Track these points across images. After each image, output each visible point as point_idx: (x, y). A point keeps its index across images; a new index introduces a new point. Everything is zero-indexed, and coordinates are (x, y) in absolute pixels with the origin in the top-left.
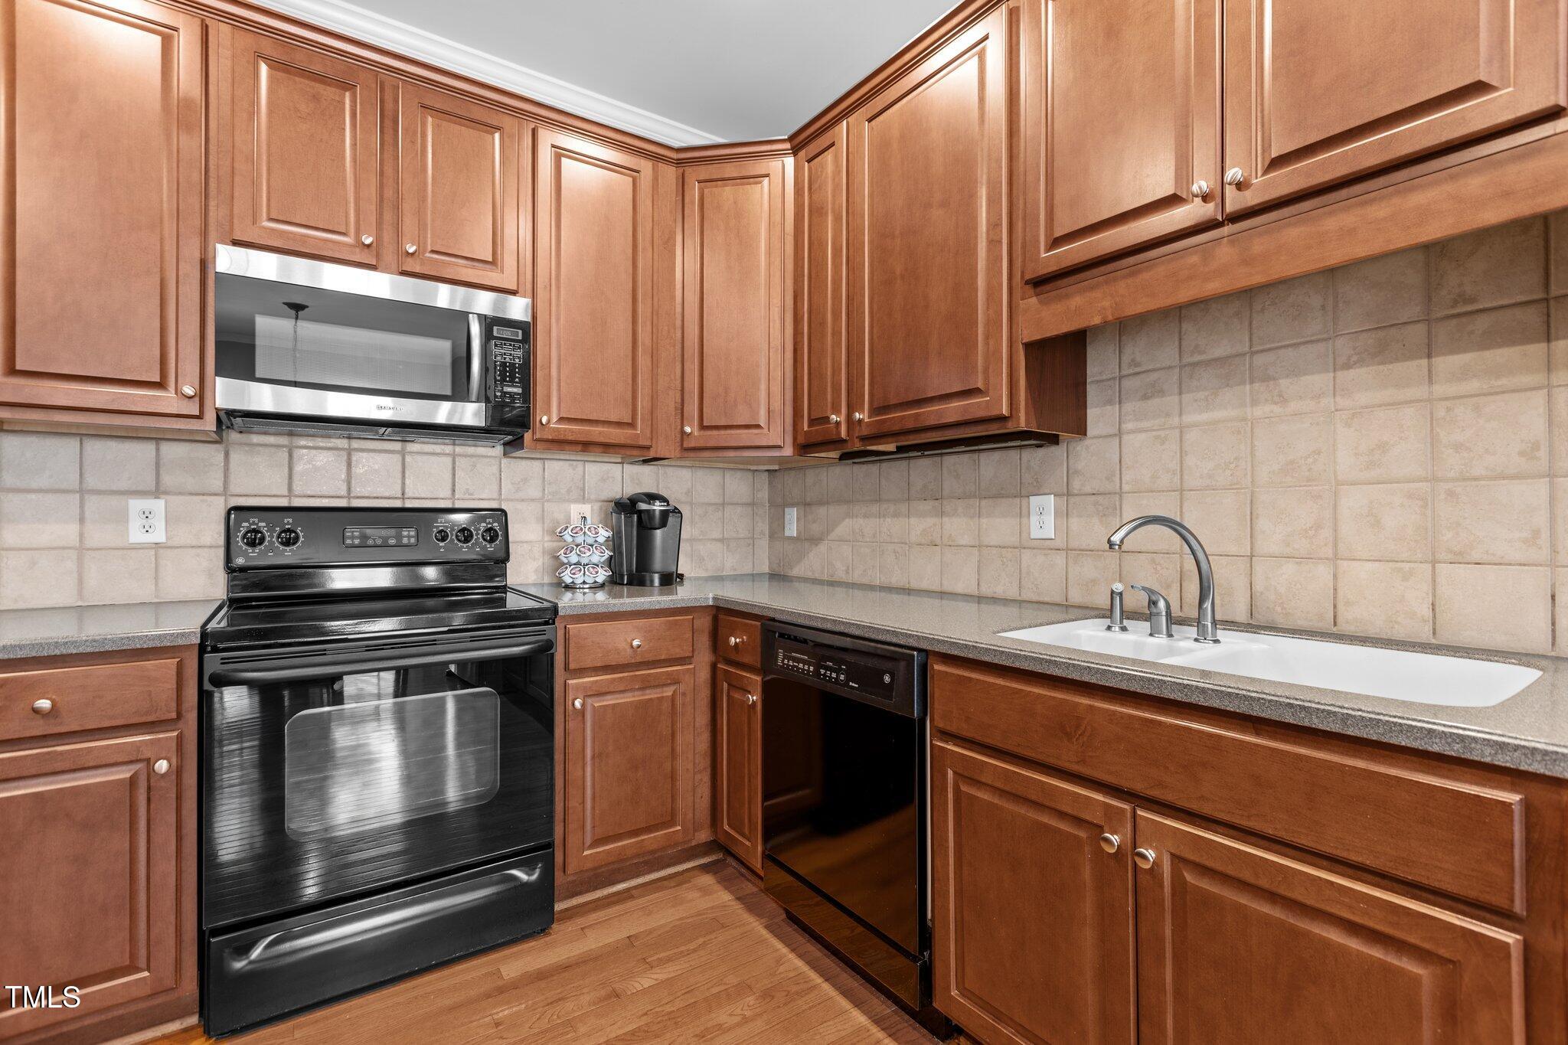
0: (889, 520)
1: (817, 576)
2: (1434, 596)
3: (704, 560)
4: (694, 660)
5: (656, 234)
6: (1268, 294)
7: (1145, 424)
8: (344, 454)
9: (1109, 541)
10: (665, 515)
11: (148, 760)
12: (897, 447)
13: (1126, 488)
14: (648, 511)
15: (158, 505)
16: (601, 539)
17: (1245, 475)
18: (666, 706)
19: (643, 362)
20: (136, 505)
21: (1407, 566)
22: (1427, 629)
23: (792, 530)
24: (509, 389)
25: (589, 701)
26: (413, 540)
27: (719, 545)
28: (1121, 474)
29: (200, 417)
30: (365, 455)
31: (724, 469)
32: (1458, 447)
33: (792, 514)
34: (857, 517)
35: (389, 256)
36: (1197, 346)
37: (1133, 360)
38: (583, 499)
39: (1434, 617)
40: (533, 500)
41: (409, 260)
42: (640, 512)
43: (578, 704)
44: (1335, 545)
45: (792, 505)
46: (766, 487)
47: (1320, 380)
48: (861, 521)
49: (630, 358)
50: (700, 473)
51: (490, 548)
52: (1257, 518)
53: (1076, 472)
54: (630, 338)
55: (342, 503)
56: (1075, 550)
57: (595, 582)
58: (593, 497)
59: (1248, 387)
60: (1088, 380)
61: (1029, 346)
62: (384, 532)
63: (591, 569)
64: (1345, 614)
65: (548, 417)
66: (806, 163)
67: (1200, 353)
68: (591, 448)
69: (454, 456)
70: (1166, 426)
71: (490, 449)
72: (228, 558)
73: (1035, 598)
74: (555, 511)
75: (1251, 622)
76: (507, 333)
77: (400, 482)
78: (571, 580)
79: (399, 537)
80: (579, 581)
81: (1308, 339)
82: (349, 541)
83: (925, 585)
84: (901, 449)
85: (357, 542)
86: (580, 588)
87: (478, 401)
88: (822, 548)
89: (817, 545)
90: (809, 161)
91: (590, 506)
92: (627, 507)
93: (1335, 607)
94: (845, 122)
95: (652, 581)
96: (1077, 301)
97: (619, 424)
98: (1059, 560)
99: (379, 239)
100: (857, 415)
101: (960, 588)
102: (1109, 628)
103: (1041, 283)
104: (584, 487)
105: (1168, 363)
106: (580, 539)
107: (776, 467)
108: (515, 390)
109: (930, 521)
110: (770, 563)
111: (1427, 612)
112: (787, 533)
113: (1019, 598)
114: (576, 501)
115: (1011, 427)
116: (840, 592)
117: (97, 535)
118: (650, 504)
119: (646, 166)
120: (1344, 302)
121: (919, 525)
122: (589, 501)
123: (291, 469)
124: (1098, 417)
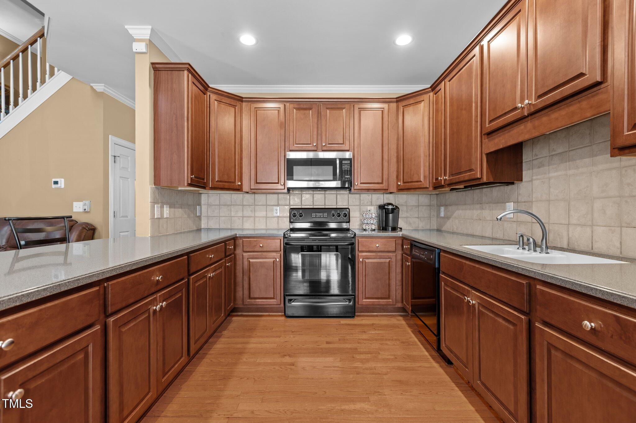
0: (468, 211)
1: (449, 230)
2: (621, 239)
3: (411, 224)
4: (396, 252)
5: (389, 125)
6: (574, 129)
7: (539, 177)
8: (312, 195)
9: (497, 218)
10: (393, 210)
11: (276, 258)
12: (464, 186)
13: (534, 200)
14: (387, 208)
15: (278, 208)
16: (373, 217)
17: (567, 195)
18: (387, 265)
19: (385, 164)
20: (275, 208)
21: (613, 228)
22: (619, 251)
23: (442, 214)
24: (347, 177)
25: (364, 259)
26: (326, 216)
27: (417, 219)
28: (532, 195)
29: (284, 189)
30: (317, 195)
31: (419, 194)
32: (629, 184)
33: (442, 209)
34: (460, 210)
35: (320, 147)
36: (553, 149)
37: (536, 154)
38: (372, 205)
39: (621, 247)
40: (357, 205)
41: (324, 147)
42: (385, 209)
43: (361, 260)
44: (592, 221)
45: (442, 206)
46: (436, 199)
47: (587, 160)
48: (461, 211)
49: (381, 163)
50: (410, 196)
51: (345, 218)
52: (570, 211)
53: (520, 194)
54: (381, 158)
55: (312, 207)
56: (519, 222)
57: (372, 229)
58: (375, 204)
59: (568, 163)
60: (523, 161)
61: (487, 155)
62: (320, 214)
63: (370, 225)
64: (596, 246)
65: (357, 184)
66: (435, 95)
67: (555, 151)
68: (370, 191)
69: (337, 194)
70: (545, 177)
71: (345, 192)
72: (290, 220)
73: (508, 239)
74: (364, 208)
75: (568, 248)
76: (346, 162)
77: (324, 201)
78: (365, 228)
79: (323, 215)
80: (367, 228)
81: (585, 145)
82: (313, 216)
83: (477, 234)
84: (465, 187)
85: (314, 216)
86: (368, 230)
87: (339, 180)
88: (451, 220)
89: (449, 220)
90: (435, 94)
91: (373, 207)
92: (382, 207)
93: (592, 243)
94: (443, 82)
95: (389, 229)
96: (496, 140)
97: (378, 183)
98: (514, 225)
99: (317, 144)
100: (439, 178)
101: (487, 235)
102: (518, 248)
103: (490, 134)
104: (372, 201)
105: (546, 155)
106: (367, 217)
107: (438, 193)
108: (348, 177)
109: (479, 211)
110: (437, 226)
111: (618, 245)
112: (441, 216)
113: (503, 239)
114: (369, 205)
115: (481, 182)
116: (455, 236)
117: (269, 215)
118: (388, 206)
119: (385, 106)
120: (596, 132)
121: (476, 213)
122: (374, 205)
123: (302, 199)
124: (526, 174)
